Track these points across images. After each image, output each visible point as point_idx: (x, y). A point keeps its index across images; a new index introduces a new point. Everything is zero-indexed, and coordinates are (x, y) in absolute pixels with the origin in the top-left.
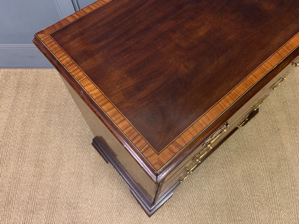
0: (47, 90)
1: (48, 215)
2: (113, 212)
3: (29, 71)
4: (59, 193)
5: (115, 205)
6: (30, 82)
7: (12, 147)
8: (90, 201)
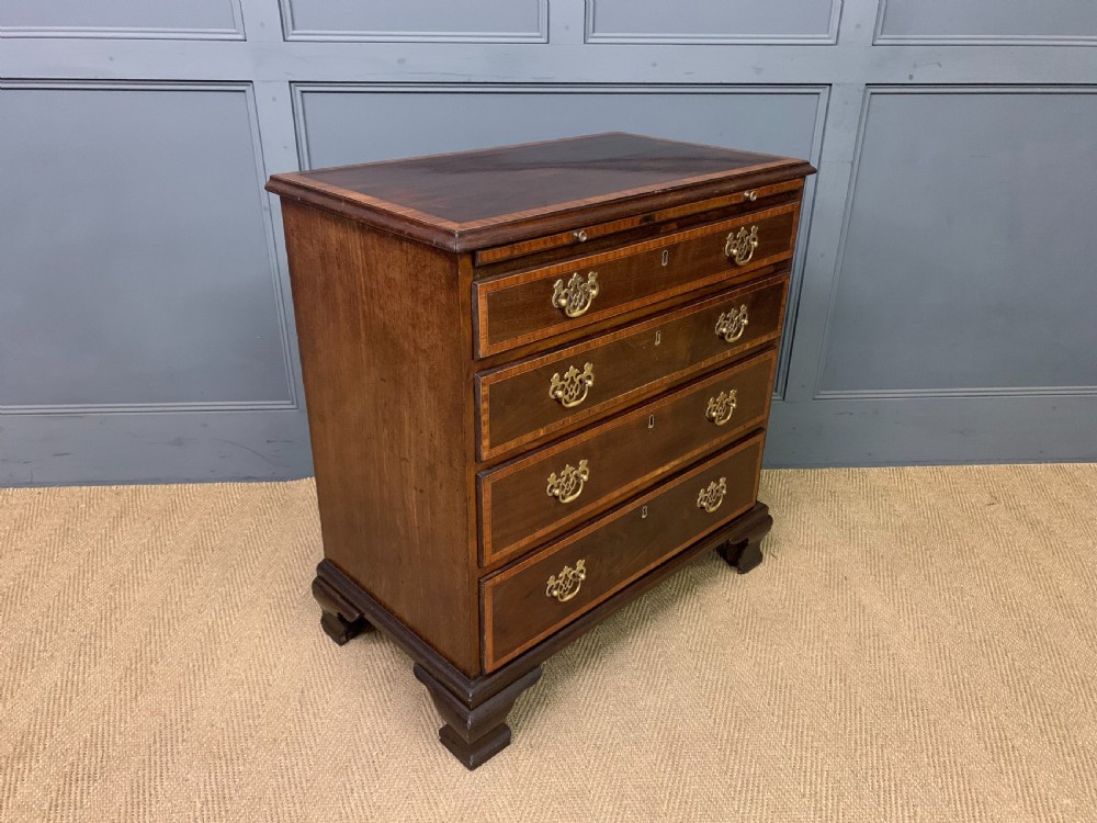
0: (199, 520)
1: (141, 782)
2: (355, 768)
3: (160, 488)
4: (188, 729)
5: (364, 751)
6: (157, 508)
7: (66, 634)
8: (284, 744)
